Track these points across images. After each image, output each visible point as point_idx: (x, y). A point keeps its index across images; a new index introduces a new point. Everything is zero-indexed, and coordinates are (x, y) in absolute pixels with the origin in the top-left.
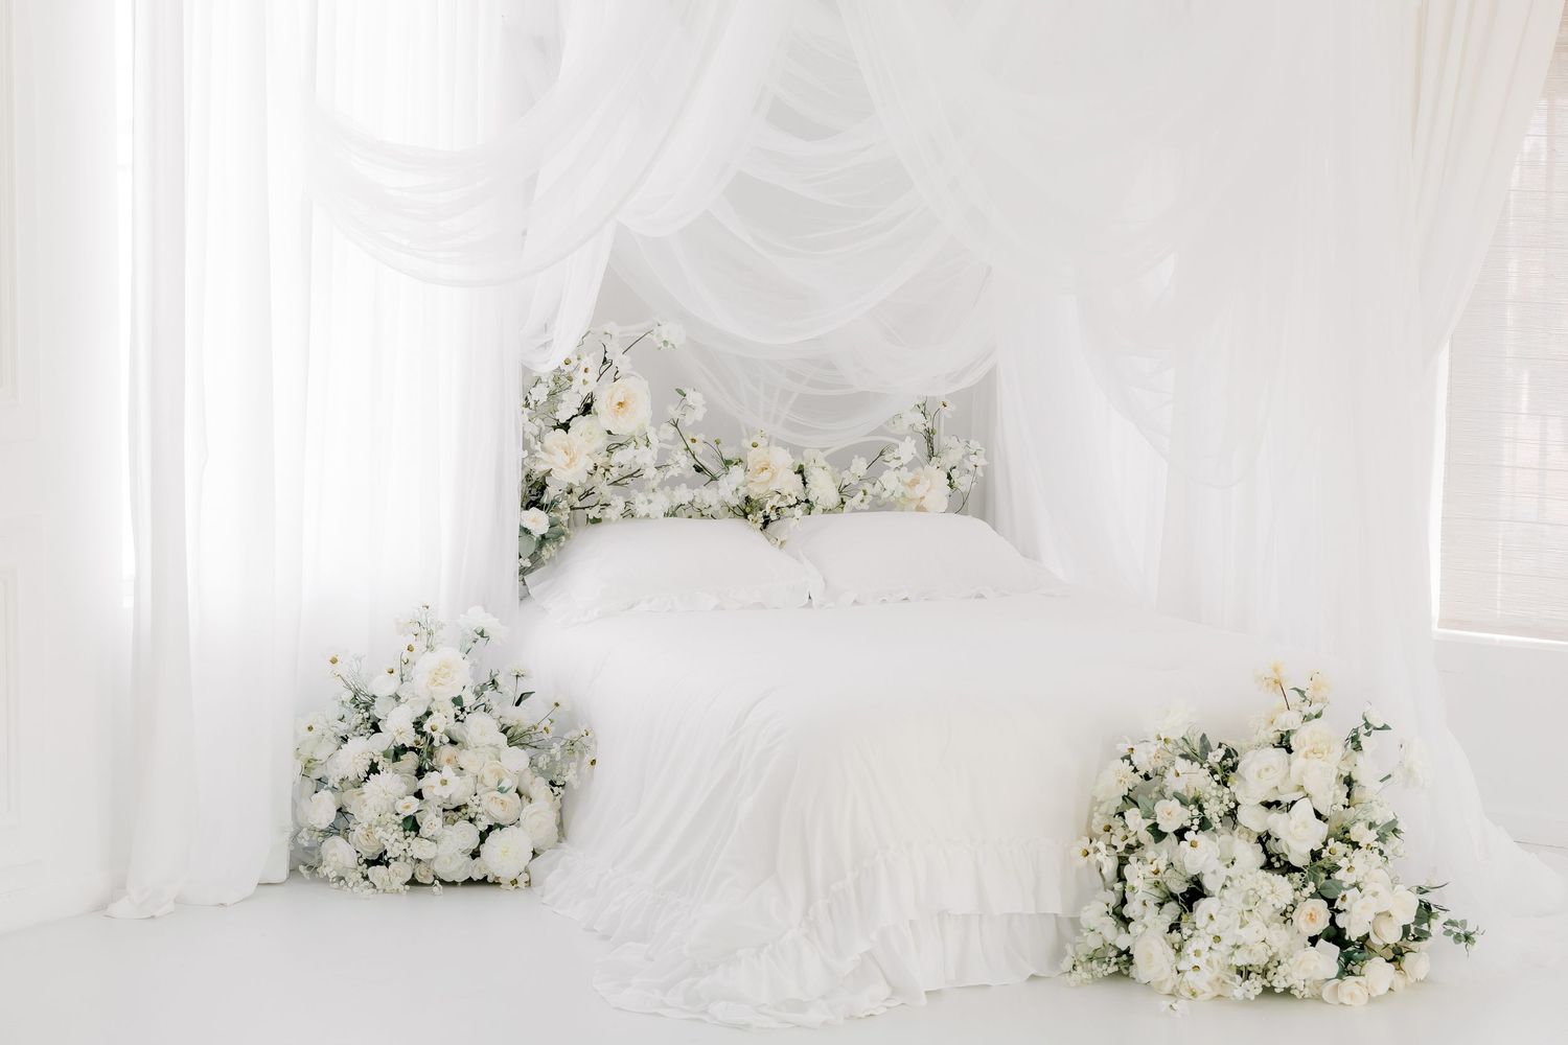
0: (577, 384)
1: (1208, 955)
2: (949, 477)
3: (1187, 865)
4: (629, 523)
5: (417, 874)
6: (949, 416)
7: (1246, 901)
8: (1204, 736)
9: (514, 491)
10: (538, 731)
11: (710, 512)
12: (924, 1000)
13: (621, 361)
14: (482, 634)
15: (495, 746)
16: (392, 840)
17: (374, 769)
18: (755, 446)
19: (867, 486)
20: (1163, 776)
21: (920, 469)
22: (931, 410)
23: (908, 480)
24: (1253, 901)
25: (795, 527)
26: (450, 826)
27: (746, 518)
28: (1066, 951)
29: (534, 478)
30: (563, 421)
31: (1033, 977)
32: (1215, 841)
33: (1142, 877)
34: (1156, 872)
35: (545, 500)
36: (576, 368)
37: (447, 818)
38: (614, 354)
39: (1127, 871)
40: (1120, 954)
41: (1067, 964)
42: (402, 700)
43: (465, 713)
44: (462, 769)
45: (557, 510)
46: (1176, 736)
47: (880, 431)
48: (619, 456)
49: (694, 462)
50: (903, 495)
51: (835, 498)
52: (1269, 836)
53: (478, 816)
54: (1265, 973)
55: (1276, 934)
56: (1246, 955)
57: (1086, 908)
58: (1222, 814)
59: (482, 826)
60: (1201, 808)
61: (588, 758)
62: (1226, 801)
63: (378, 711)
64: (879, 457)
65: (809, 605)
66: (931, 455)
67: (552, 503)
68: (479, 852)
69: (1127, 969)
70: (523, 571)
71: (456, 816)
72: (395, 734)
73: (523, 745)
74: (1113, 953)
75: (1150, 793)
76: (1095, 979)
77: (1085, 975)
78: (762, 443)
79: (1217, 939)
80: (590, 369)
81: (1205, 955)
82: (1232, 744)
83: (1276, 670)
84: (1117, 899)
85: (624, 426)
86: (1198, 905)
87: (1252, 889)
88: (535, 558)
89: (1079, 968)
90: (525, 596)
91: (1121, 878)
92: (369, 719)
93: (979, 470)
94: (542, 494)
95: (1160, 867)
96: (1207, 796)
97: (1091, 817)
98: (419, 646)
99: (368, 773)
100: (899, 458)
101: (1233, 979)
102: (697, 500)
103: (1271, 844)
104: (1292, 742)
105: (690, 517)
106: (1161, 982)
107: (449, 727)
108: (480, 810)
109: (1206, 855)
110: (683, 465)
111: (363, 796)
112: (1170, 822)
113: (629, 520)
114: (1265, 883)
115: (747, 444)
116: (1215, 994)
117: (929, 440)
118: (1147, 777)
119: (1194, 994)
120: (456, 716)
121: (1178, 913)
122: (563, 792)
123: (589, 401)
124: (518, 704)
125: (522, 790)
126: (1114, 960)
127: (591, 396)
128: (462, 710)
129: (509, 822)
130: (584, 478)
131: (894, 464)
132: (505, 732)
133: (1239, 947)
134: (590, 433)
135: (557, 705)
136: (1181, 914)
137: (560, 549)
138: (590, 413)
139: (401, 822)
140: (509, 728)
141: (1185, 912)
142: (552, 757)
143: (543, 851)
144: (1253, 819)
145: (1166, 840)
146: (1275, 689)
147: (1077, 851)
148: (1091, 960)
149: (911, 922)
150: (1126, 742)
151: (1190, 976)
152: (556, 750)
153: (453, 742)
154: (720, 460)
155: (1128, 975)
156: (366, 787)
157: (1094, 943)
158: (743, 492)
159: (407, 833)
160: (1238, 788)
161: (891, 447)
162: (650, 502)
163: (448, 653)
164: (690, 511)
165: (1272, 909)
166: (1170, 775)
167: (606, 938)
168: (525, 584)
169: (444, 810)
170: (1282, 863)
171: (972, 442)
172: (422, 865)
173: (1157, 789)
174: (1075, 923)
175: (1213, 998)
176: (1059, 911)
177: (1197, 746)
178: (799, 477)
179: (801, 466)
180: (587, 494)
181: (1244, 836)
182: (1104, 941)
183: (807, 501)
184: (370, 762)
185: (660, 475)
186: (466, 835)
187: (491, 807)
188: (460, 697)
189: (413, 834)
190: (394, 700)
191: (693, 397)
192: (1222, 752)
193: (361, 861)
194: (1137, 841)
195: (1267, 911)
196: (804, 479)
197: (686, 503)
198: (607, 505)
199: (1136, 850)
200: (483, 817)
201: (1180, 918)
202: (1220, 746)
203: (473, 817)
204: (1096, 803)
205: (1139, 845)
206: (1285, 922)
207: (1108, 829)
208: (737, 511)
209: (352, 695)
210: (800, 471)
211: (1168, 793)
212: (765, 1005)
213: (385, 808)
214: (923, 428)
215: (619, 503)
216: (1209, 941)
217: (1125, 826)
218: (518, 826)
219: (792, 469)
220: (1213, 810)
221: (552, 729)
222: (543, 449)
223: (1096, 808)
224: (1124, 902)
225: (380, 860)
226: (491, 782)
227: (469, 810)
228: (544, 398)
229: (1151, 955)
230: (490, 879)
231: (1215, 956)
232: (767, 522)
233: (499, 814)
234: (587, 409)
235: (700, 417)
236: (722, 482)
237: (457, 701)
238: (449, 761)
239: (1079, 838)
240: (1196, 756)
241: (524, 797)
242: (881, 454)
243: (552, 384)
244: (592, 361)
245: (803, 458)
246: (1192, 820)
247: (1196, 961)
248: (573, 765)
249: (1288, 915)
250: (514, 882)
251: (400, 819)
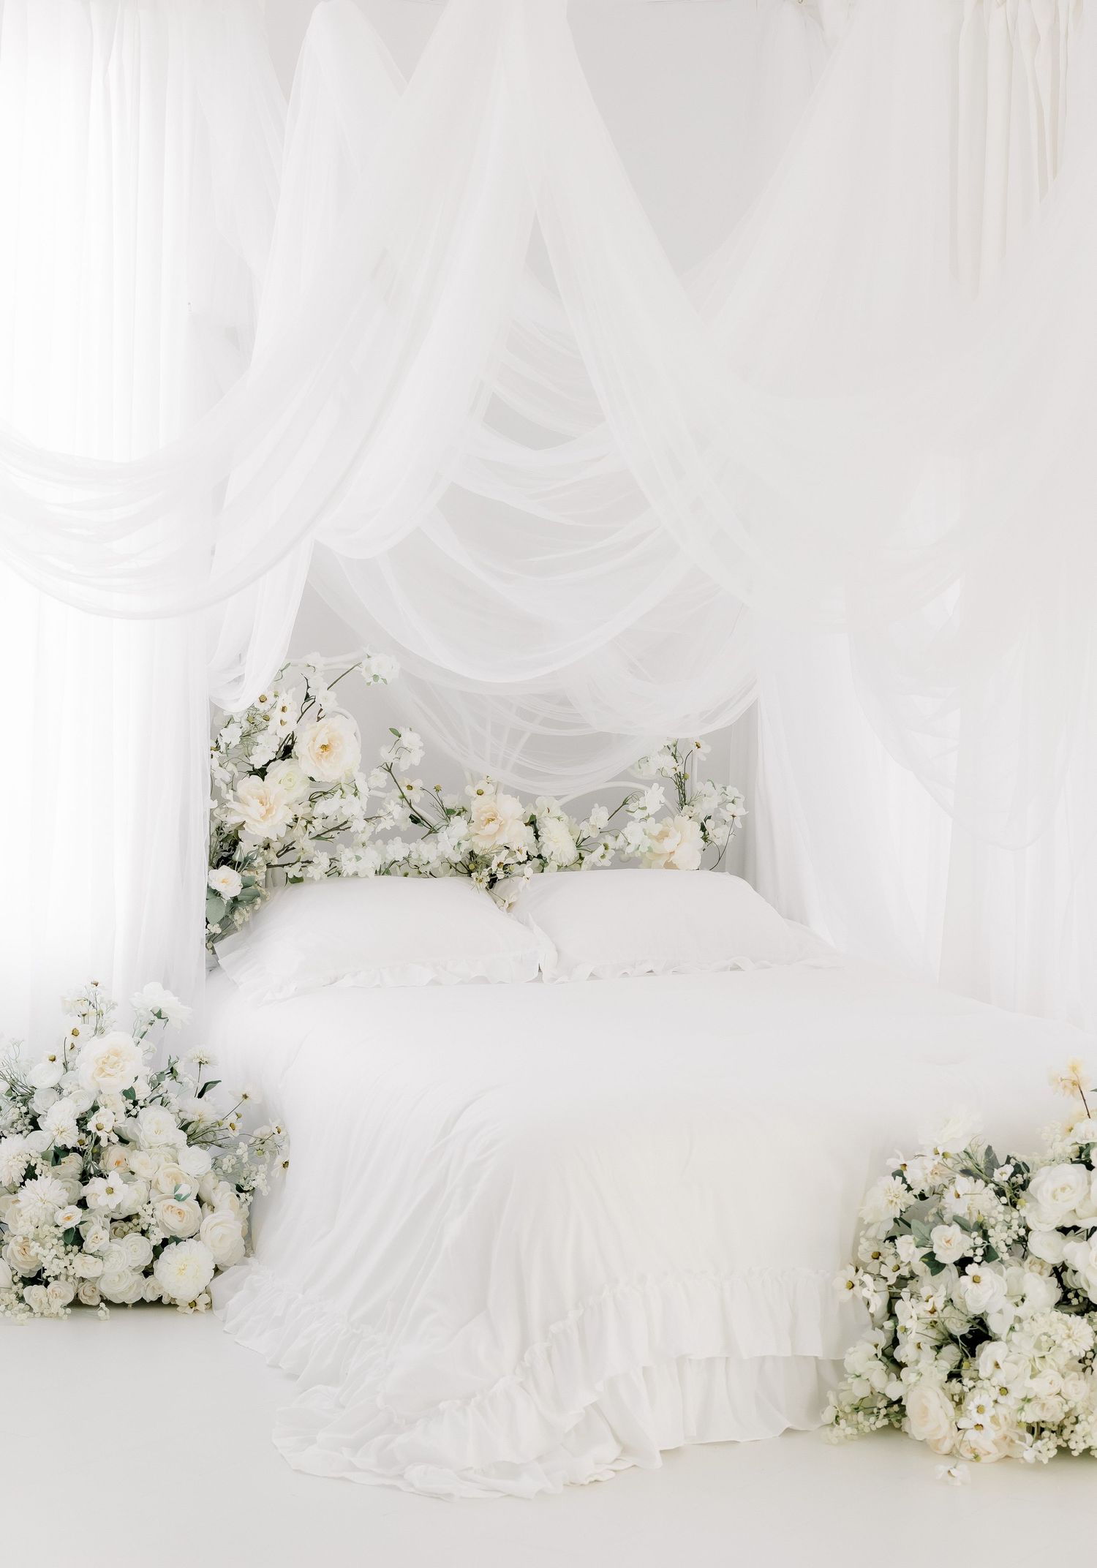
0: (274, 724)
1: (993, 1412)
2: (703, 829)
3: (969, 1302)
4: (334, 885)
5: (81, 1294)
6: (704, 759)
7: (1038, 1346)
8: (989, 1148)
9: (201, 845)
10: (221, 1128)
11: (428, 869)
12: (658, 1462)
13: (326, 698)
14: (159, 1015)
15: (173, 1146)
16: (49, 1258)
17: (30, 1173)
18: (480, 793)
19: (609, 840)
20: (941, 1195)
21: (669, 820)
22: (683, 752)
23: (656, 833)
24: (1047, 1346)
25: (524, 887)
26: (118, 1240)
27: (470, 876)
28: (828, 1398)
29: (226, 831)
30: (258, 767)
31: (789, 1431)
32: (1001, 1274)
33: (915, 1317)
34: (933, 1311)
35: (237, 857)
36: (273, 707)
37: (116, 1229)
38: (317, 689)
39: (898, 1307)
40: (891, 1404)
41: (829, 1415)
42: (65, 1092)
43: (138, 1107)
44: (133, 1173)
45: (251, 868)
46: (956, 1148)
47: (625, 776)
48: (322, 807)
49: (410, 812)
50: (650, 850)
51: (572, 853)
52: (1065, 1268)
53: (152, 1228)
54: (1061, 1428)
55: (1074, 1385)
56: (1038, 1409)
57: (851, 1350)
58: (1010, 1242)
59: (156, 1239)
60: (985, 1236)
61: (279, 1160)
62: (1015, 1227)
63: (37, 1105)
64: (622, 806)
65: (539, 979)
66: (683, 802)
67: (246, 860)
68: (152, 1268)
69: (899, 1421)
70: (212, 938)
71: (126, 1226)
72: (55, 1133)
73: (205, 1143)
74: (882, 1404)
75: (927, 1215)
76: (862, 1435)
77: (849, 1431)
78: (489, 790)
79: (1004, 1391)
80: (289, 709)
81: (990, 1411)
82: (1021, 1157)
83: (1074, 1069)
84: (887, 1339)
85: (328, 772)
86: (982, 1350)
87: (1045, 1334)
88: (226, 924)
89: (842, 1422)
90: (213, 967)
91: (892, 1314)
92: (27, 1113)
93: (737, 820)
94: (234, 850)
95: (936, 1305)
96: (992, 1221)
97: (856, 1244)
98: (86, 1030)
99: (25, 1178)
100: (644, 808)
101: (1022, 1438)
102: (414, 856)
103: (1067, 1276)
104: (1093, 1157)
105: (406, 875)
106: (939, 1440)
107: (117, 1125)
108: (153, 1221)
109: (990, 1292)
110: (396, 817)
111: (18, 1205)
112: (948, 1252)
113: (335, 878)
114: (1061, 1326)
115: (471, 791)
116: (1002, 1454)
117: (681, 786)
118: (922, 1197)
119: (976, 1457)
120: (128, 1111)
121: (959, 1358)
122: (250, 1199)
123: (290, 743)
124: (201, 1095)
125: (204, 1197)
126: (883, 1412)
127: (292, 737)
128: (135, 1103)
129: (189, 1234)
130: (282, 831)
131: (639, 815)
132: (184, 1128)
133: (1029, 1400)
134: (290, 780)
135: (245, 1097)
136: (961, 1361)
137: (255, 913)
138: (290, 757)
139: (61, 1235)
140: (190, 1123)
141: (967, 1357)
142: (239, 1158)
143: (227, 1267)
144: (1046, 1247)
145: (944, 1272)
146: (1072, 1092)
147: (841, 1283)
148: (857, 1410)
149: (644, 1368)
150: (899, 1158)
151: (972, 1435)
152: (242, 1150)
153: (123, 1141)
154: (441, 810)
155: (900, 1429)
156: (24, 1194)
157: (860, 1391)
158: (466, 846)
159: (69, 1248)
160: (1030, 1211)
161: (636, 795)
162: (358, 858)
163: (118, 1038)
164: (405, 868)
165: (1069, 1356)
166: (949, 1196)
167: (293, 1376)
168: (214, 953)
169: (113, 1220)
170: (1081, 1299)
171: (729, 788)
172: (87, 1284)
173: (934, 1210)
174: (838, 1365)
175: (999, 1460)
176: (820, 1355)
177: (981, 1159)
178: (531, 829)
179: (533, 816)
180: (287, 849)
181: (1037, 1268)
182: (872, 1388)
183: (540, 857)
184: (26, 1166)
185: (370, 828)
186: (137, 1250)
187: (168, 1218)
188: (132, 1089)
189: (76, 1248)
190: (55, 1094)
191: (409, 738)
192: (1009, 1169)
193: (16, 1279)
194: (912, 1272)
195: (1062, 1359)
196: (536, 832)
197: (401, 859)
198: (309, 862)
199: (909, 1282)
200: (157, 1230)
201: (959, 1366)
202: (1008, 1162)
203: (145, 1228)
204: (863, 1226)
205: (913, 1276)
206: (1084, 1370)
207: (877, 1256)
208: (460, 868)
209: (8, 1086)
210: (532, 822)
211: (947, 1217)
212: (471, 1468)
213: (43, 1218)
214: (674, 772)
215: (322, 860)
216: (995, 1393)
217: (896, 1255)
218: (198, 1239)
219: (523, 820)
220: (999, 1238)
221: (239, 1125)
222: (236, 799)
223: (862, 1233)
224: (895, 1342)
225: (37, 1279)
226: (167, 1188)
227: (141, 1221)
228: (236, 741)
229: (926, 1408)
230: (165, 1301)
231: (1002, 1411)
232: (493, 881)
233: (176, 1225)
234: (287, 752)
235: (416, 761)
236: (442, 835)
237: (129, 1094)
238: (118, 1163)
239: (843, 1267)
240: (979, 1170)
241: (205, 1205)
242: (624, 803)
243: (246, 725)
244: (291, 699)
245: (536, 807)
246: (975, 1249)
247: (979, 1419)
248: (262, 1168)
249: (1088, 1362)
250: (193, 1304)
251: (60, 1232)
